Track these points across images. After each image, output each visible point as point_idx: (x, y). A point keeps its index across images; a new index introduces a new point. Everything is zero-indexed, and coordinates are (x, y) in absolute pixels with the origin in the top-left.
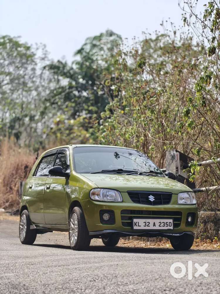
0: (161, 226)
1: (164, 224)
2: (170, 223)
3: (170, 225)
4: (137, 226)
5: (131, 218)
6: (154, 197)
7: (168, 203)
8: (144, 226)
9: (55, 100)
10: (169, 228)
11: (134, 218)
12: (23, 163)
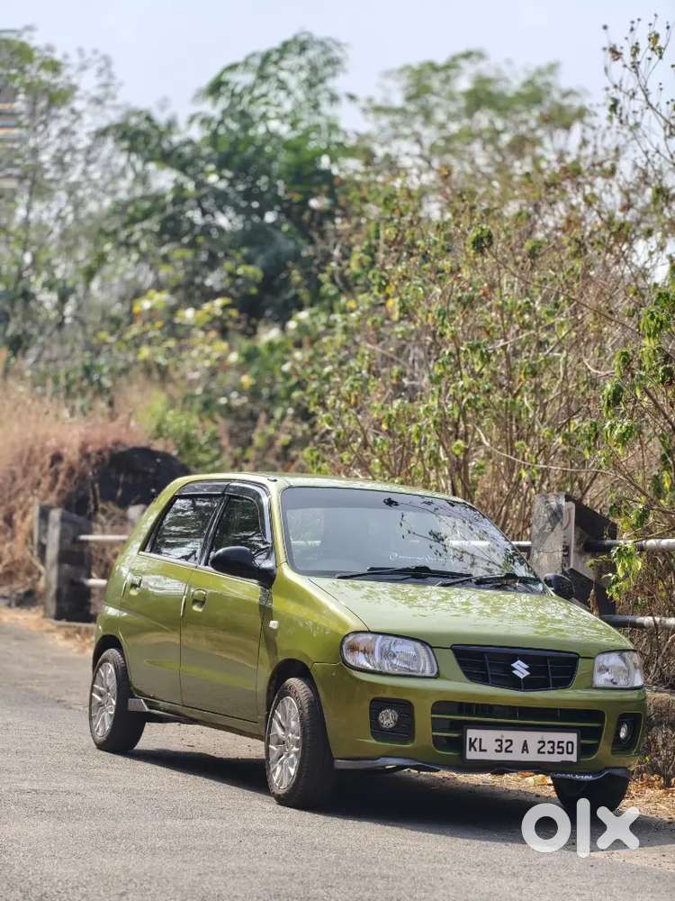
0: (544, 753)
1: (553, 747)
2: (570, 745)
3: (570, 750)
4: (475, 750)
5: (461, 727)
6: (526, 666)
7: (564, 683)
8: (497, 751)
9: (131, 235)
10: (565, 757)
11: (466, 726)
12: (48, 444)
